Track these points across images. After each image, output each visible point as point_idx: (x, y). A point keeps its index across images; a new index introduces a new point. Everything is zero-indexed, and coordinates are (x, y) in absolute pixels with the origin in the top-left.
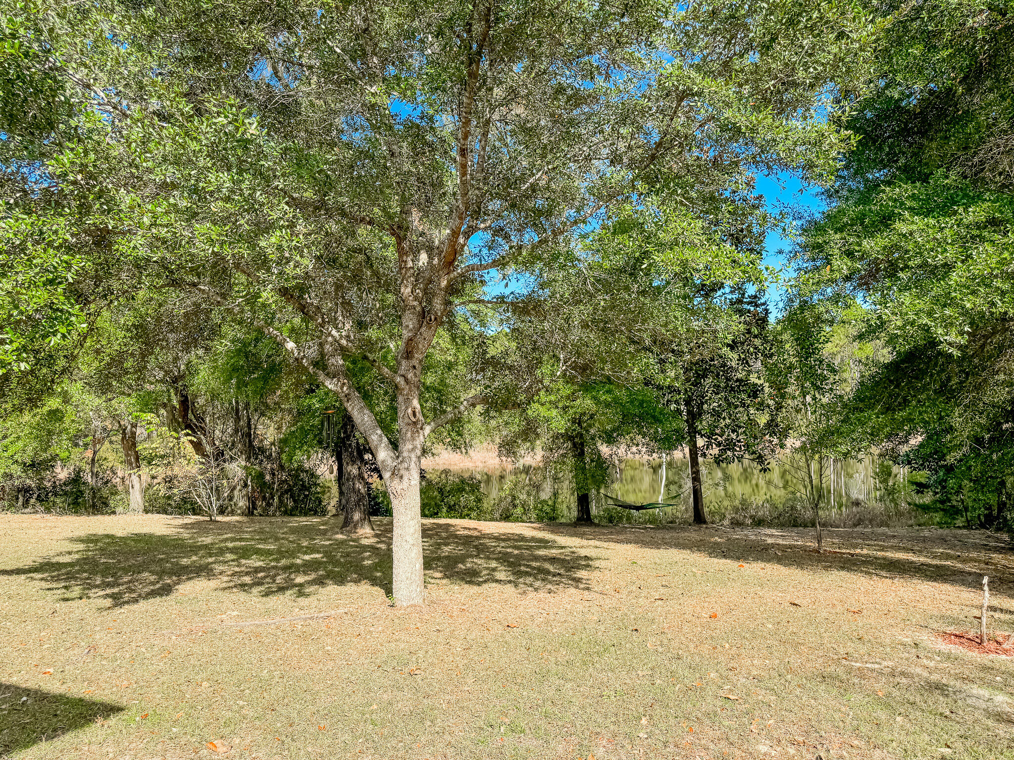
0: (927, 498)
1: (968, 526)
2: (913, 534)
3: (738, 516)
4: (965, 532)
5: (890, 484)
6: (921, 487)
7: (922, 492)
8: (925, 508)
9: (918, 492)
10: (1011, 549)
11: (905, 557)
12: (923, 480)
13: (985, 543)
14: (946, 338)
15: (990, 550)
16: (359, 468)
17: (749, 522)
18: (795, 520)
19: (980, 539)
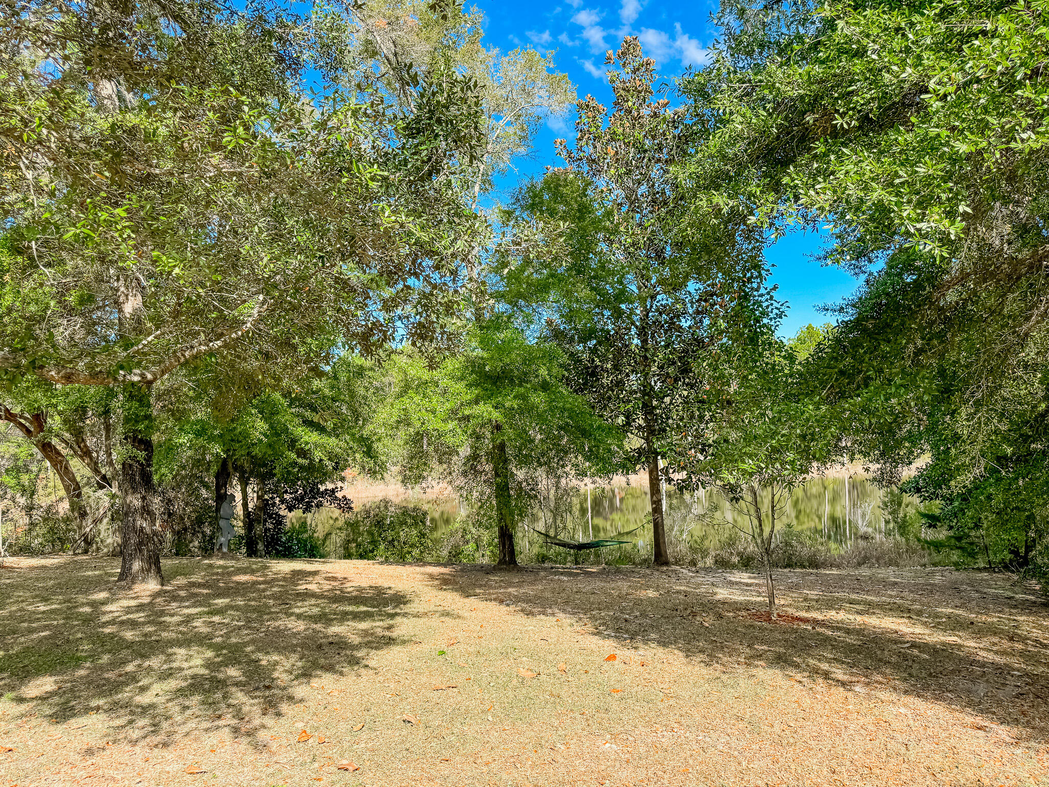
0: (942, 534)
1: (990, 568)
2: (921, 581)
3: (722, 552)
4: (985, 575)
5: (901, 515)
6: (933, 521)
7: (935, 526)
8: (937, 546)
9: (930, 526)
10: (1044, 605)
11: (894, 627)
12: (937, 512)
13: (1011, 594)
14: (918, 226)
15: (1015, 607)
16: (144, 498)
17: (735, 559)
18: (790, 558)
19: (1003, 588)
